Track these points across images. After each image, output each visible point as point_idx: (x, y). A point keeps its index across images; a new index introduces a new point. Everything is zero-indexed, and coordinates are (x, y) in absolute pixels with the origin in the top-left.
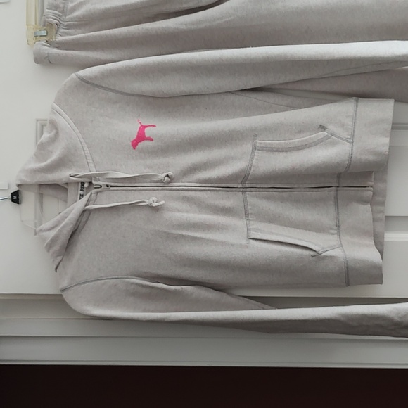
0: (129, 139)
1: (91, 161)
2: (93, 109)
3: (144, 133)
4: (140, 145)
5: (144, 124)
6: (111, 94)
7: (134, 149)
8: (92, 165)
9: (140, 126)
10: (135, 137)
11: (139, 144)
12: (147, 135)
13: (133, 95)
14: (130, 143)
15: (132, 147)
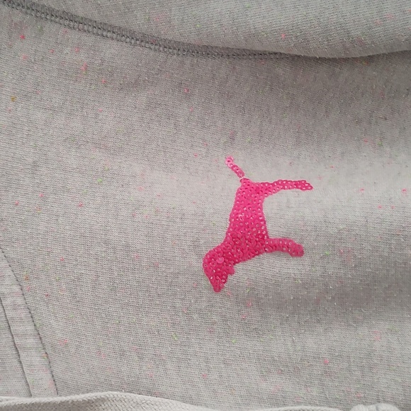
0: (195, 245)
1: (31, 341)
2: (39, 116)
3: (260, 221)
4: (245, 272)
5: (257, 178)
6: (111, 50)
7: (217, 287)
8: (33, 358)
9: (235, 184)
10: (218, 237)
11: (239, 267)
12: (274, 230)
13: (205, 51)
14: (198, 265)
15: (205, 282)
